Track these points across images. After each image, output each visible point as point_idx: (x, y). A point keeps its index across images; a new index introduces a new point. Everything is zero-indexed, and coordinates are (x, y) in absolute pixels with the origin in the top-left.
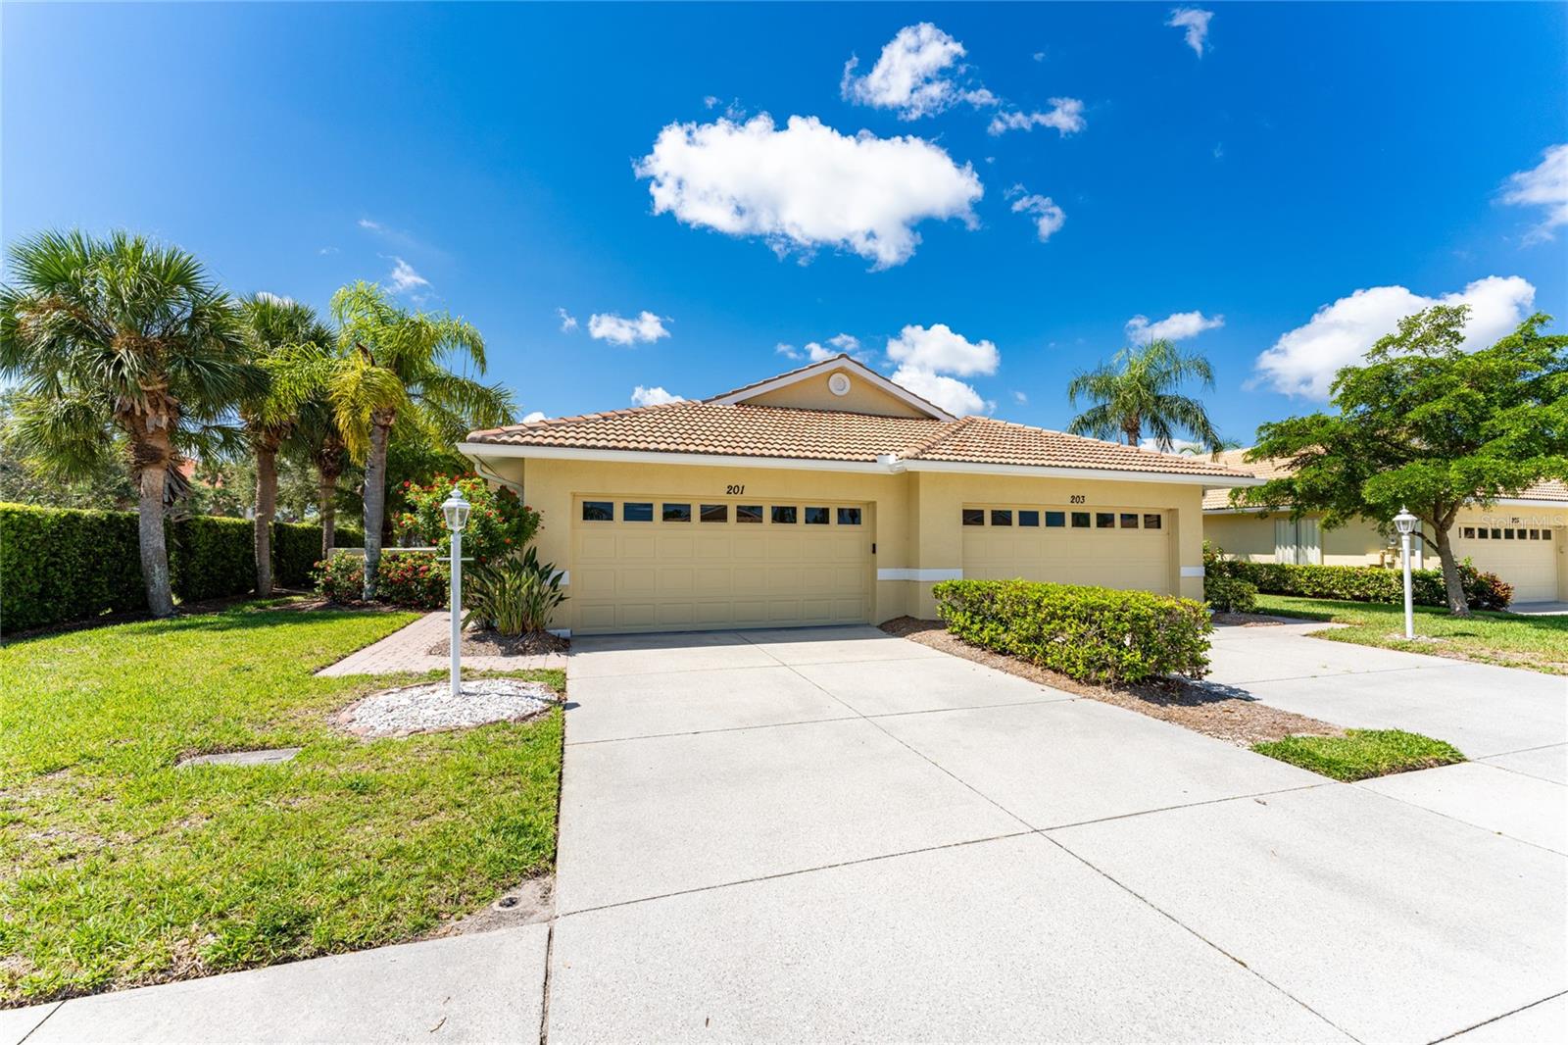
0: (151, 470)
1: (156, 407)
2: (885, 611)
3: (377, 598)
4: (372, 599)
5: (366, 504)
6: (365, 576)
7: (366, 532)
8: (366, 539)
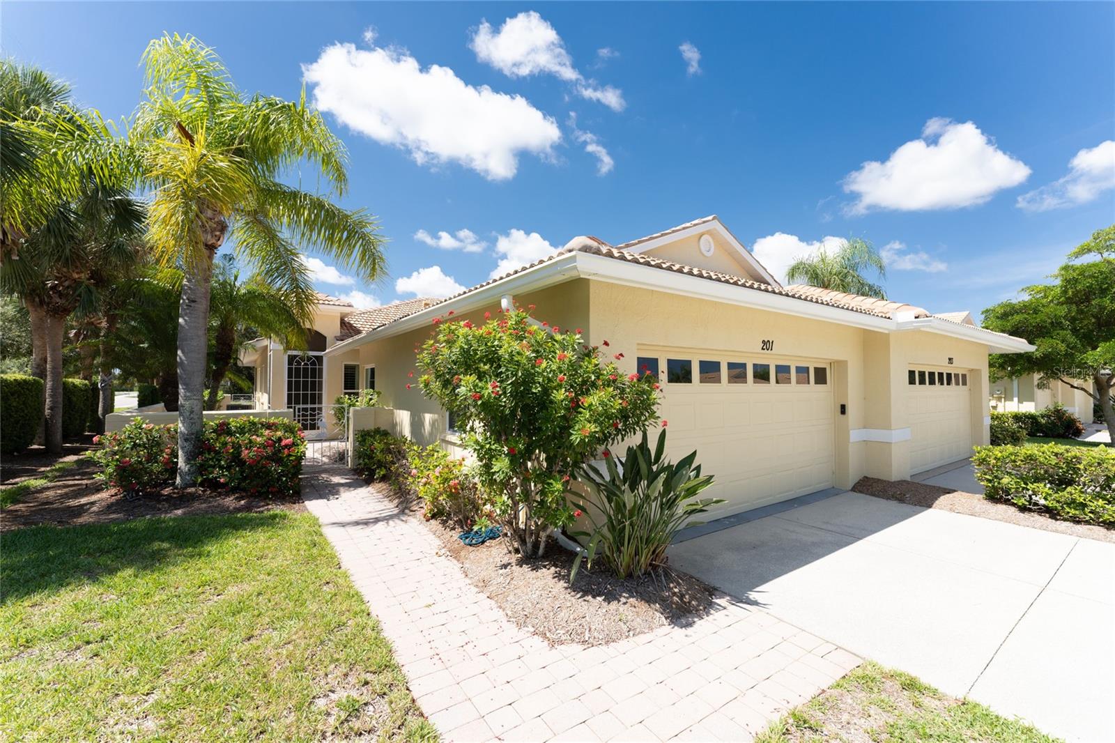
2: (854, 474)
3: (202, 484)
4: (194, 485)
5: (183, 352)
6: (180, 453)
7: (181, 391)
8: (181, 401)
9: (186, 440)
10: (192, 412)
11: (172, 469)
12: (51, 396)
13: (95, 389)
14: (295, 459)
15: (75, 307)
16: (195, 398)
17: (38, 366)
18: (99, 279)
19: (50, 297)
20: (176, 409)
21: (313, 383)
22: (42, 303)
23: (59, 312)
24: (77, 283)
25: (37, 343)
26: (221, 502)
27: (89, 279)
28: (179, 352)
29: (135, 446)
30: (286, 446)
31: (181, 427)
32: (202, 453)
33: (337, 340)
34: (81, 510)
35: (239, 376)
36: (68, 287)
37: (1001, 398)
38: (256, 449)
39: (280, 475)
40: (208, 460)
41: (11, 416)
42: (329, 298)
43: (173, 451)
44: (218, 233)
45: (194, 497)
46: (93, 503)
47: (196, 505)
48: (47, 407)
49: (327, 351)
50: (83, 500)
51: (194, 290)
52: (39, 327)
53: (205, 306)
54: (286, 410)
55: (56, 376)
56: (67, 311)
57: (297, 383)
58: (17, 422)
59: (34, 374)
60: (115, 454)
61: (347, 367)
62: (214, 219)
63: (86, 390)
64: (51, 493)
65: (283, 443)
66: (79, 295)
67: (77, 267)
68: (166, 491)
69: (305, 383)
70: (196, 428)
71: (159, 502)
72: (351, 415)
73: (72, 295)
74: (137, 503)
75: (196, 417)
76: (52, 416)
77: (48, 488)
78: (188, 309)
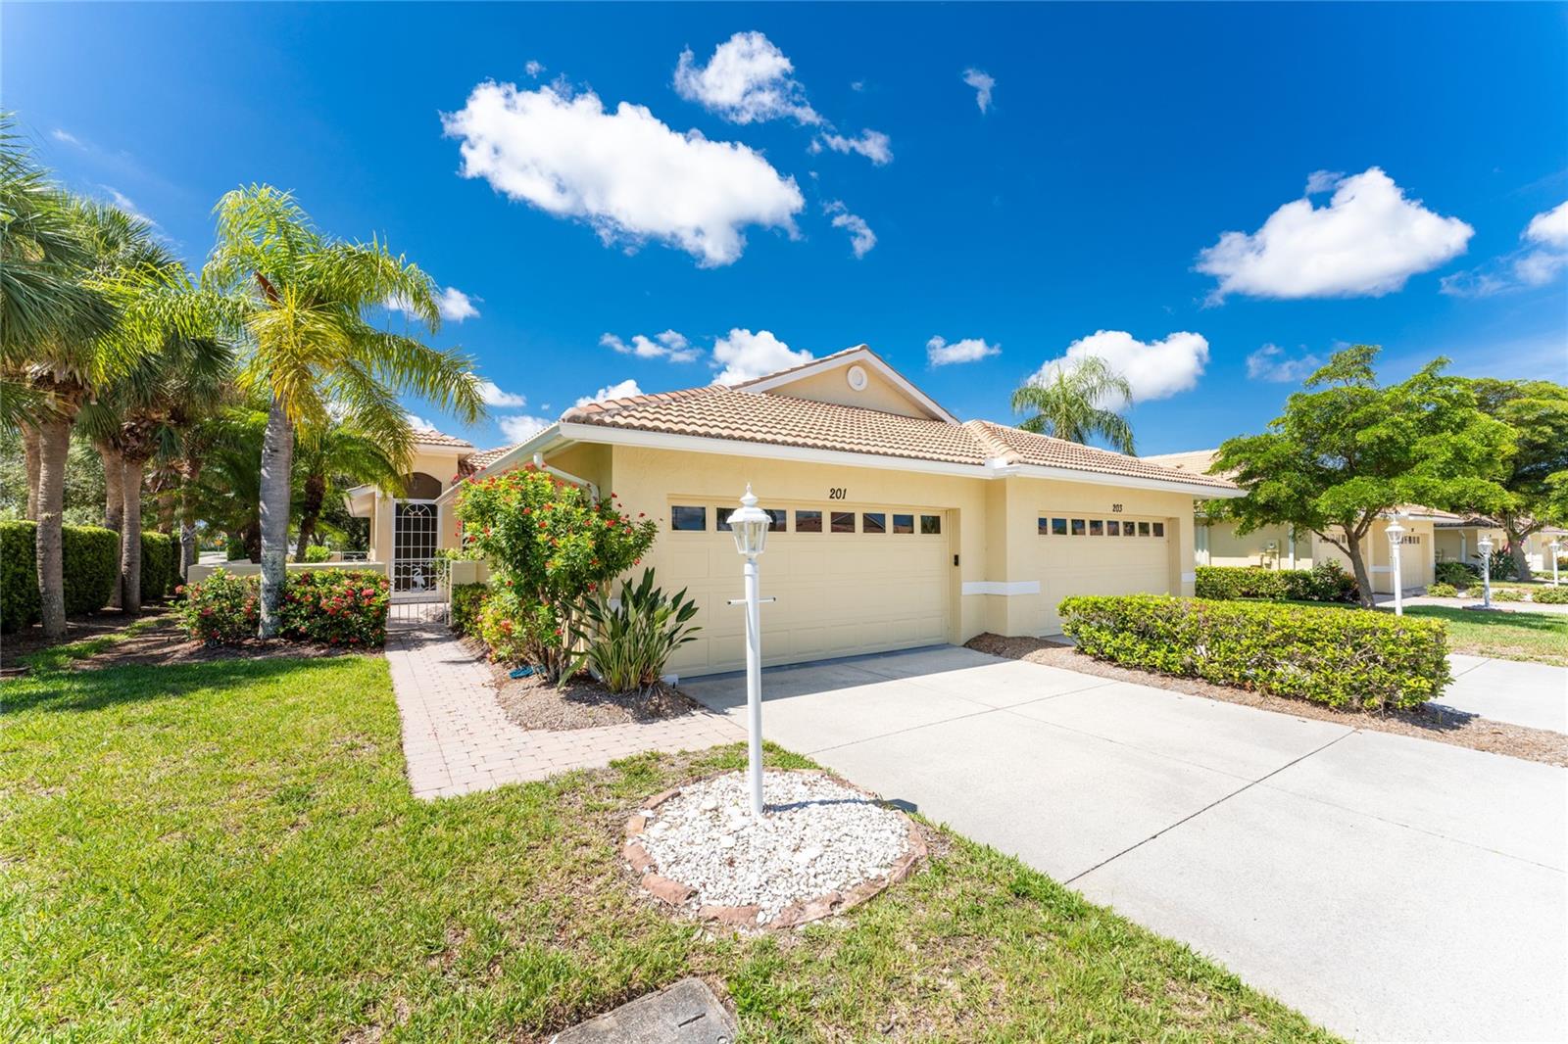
2: (968, 629)
3: (284, 635)
4: (276, 636)
5: (265, 504)
6: (263, 604)
7: (264, 541)
8: (263, 552)
9: (268, 591)
10: (274, 563)
11: (255, 622)
12: (128, 551)
13: (176, 544)
15: (155, 452)
16: (277, 548)
17: (113, 517)
18: (180, 418)
19: (125, 439)
20: (259, 562)
21: (426, 536)
22: (116, 446)
23: (137, 457)
24: (157, 424)
25: (111, 490)
26: (301, 651)
27: (169, 419)
28: (262, 504)
29: (217, 596)
30: (367, 596)
31: (264, 579)
32: (284, 604)
33: (453, 485)
34: (164, 657)
36: (146, 429)
37: (1274, 553)
38: (335, 598)
39: (361, 626)
40: (290, 610)
41: (85, 572)
42: (445, 437)
43: (255, 603)
45: (274, 647)
46: (175, 652)
47: (276, 653)
48: (123, 562)
49: (438, 498)
50: (166, 650)
51: (276, 439)
52: (114, 473)
53: (288, 454)
55: (134, 528)
56: (146, 456)
57: (407, 536)
58: (91, 580)
59: (108, 527)
60: (198, 603)
63: (165, 546)
64: (133, 647)
65: (364, 594)
66: (160, 439)
67: (156, 406)
68: (248, 642)
69: (416, 536)
70: (279, 580)
71: (240, 649)
72: (451, 569)
73: (151, 439)
74: (219, 650)
75: (279, 569)
76: (129, 573)
77: (130, 642)
78: (269, 459)
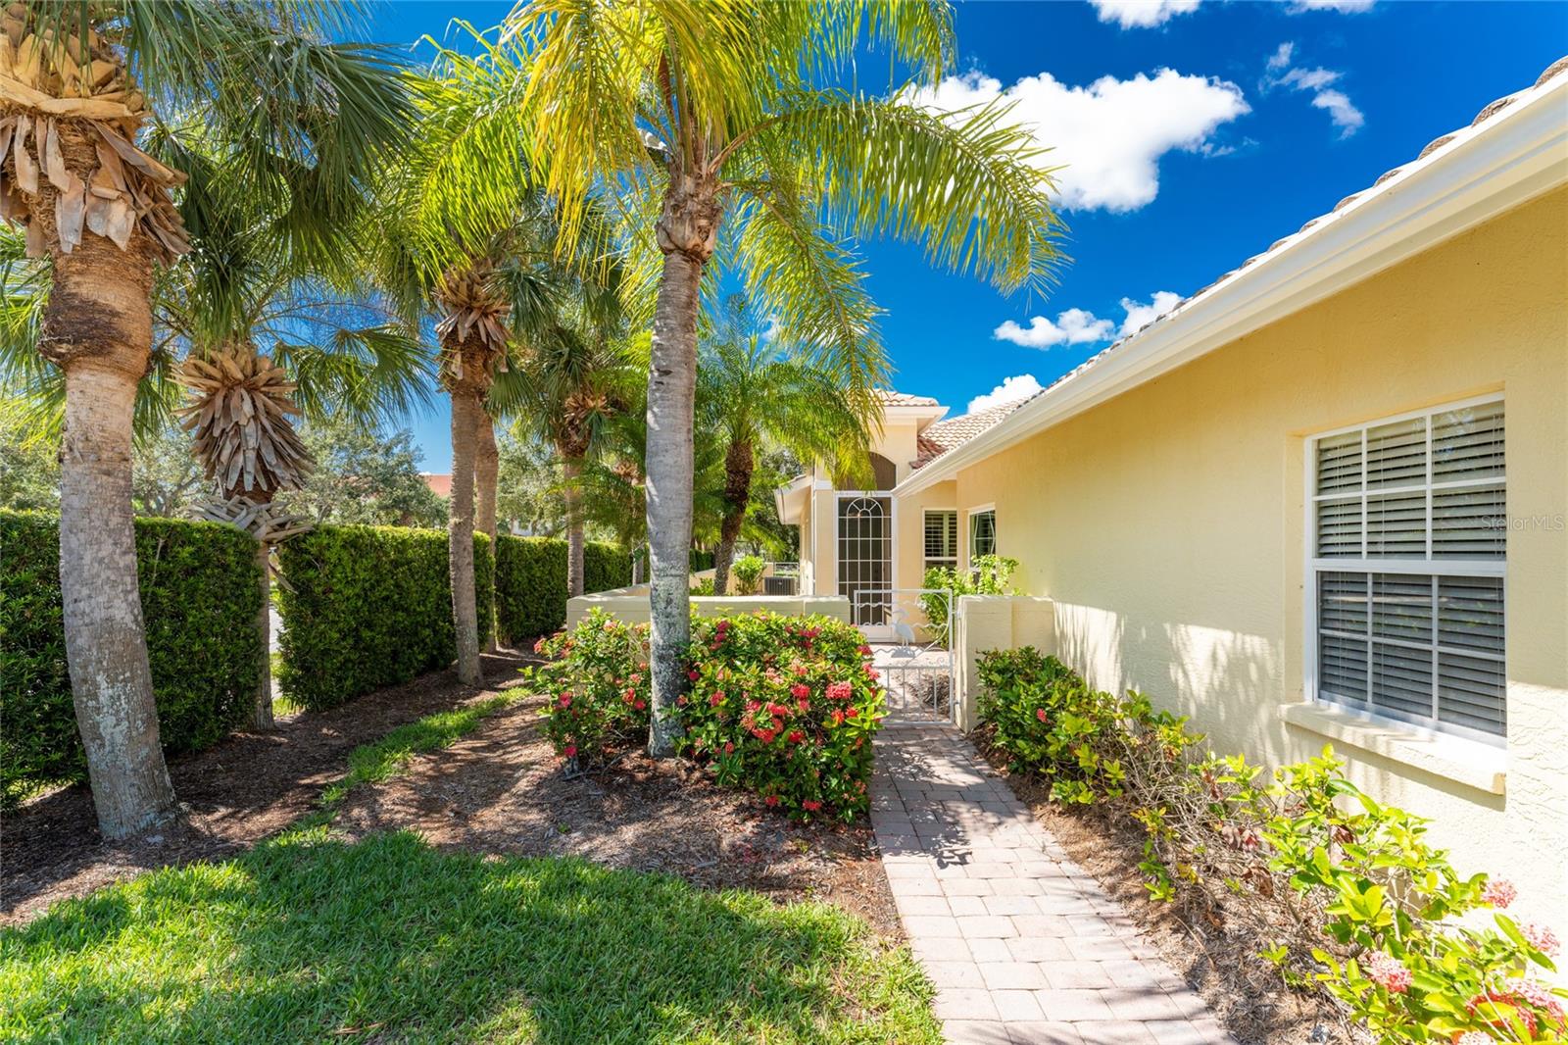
0: (84, 376)
1: (84, 168)
3: (686, 754)
4: (673, 753)
5: (653, 481)
6: (654, 683)
7: (654, 558)
9: (663, 659)
14: (859, 736)
16: (673, 572)
21: (877, 545)
28: (649, 481)
30: (838, 699)
31: (654, 631)
33: (914, 468)
35: (765, 532)
38: (771, 704)
39: (827, 770)
44: (703, 222)
49: (898, 486)
51: (668, 349)
53: (685, 380)
54: (837, 598)
57: (853, 545)
61: (929, 517)
62: (697, 195)
65: (831, 693)
69: (865, 545)
70: (678, 635)
72: (961, 612)
75: (675, 612)
78: (658, 390)
